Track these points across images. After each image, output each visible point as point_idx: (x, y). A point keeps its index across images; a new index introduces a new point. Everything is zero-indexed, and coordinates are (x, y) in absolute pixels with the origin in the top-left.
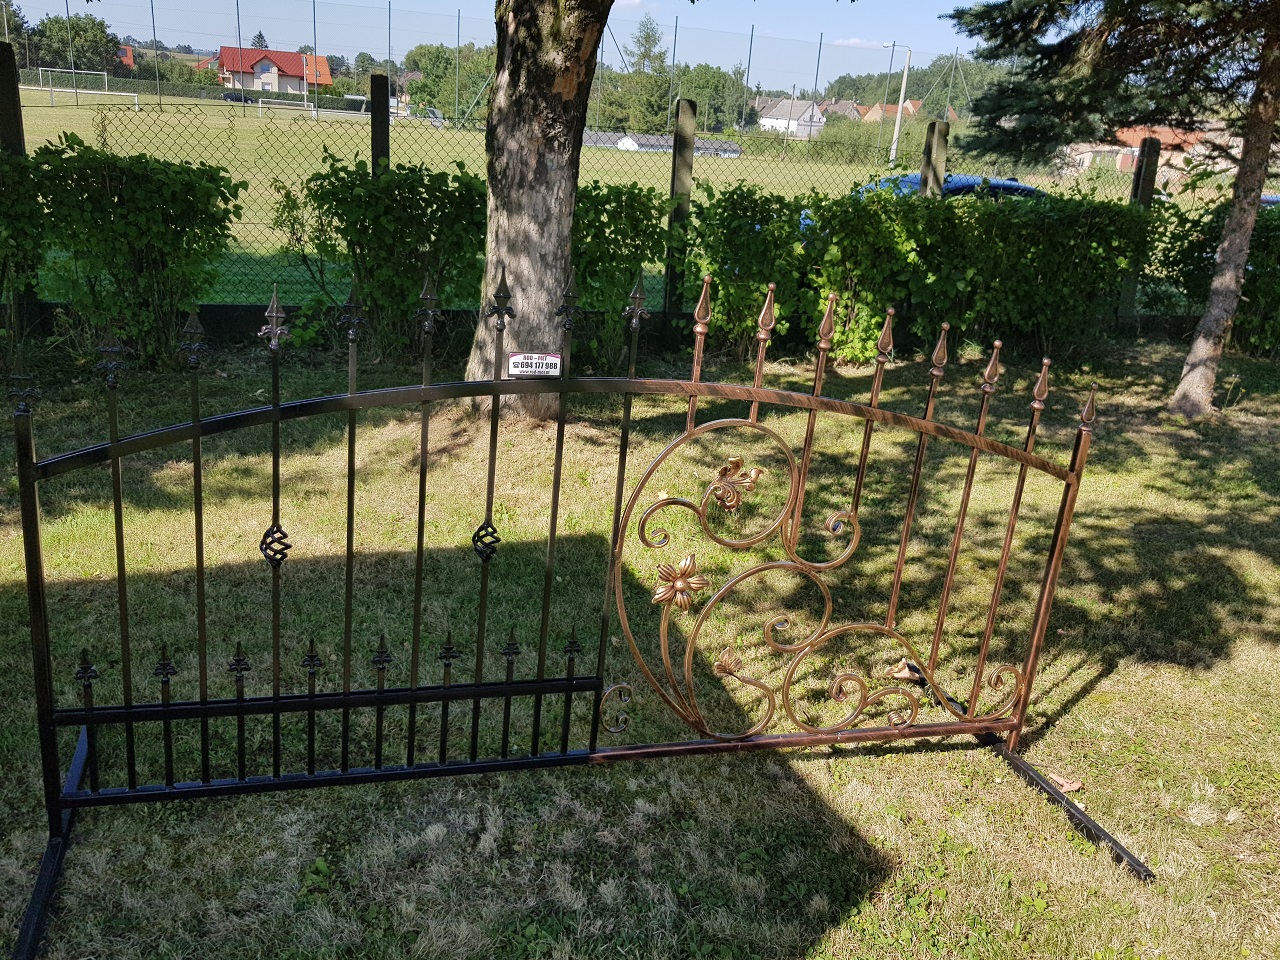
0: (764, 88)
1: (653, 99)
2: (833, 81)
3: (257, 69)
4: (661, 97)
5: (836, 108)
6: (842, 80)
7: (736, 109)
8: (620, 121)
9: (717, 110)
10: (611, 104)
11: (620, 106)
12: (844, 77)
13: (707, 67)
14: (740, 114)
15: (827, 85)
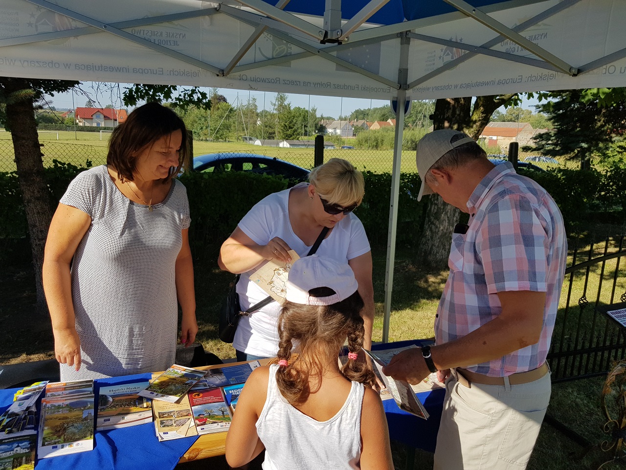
0: (324, 116)
1: (286, 124)
2: (353, 112)
3: (94, 117)
4: (290, 123)
5: (357, 123)
6: (357, 111)
7: (314, 125)
8: (271, 134)
9: (305, 126)
10: (266, 126)
11: (270, 127)
12: (358, 110)
13: (299, 108)
14: (316, 127)
15: (351, 114)
